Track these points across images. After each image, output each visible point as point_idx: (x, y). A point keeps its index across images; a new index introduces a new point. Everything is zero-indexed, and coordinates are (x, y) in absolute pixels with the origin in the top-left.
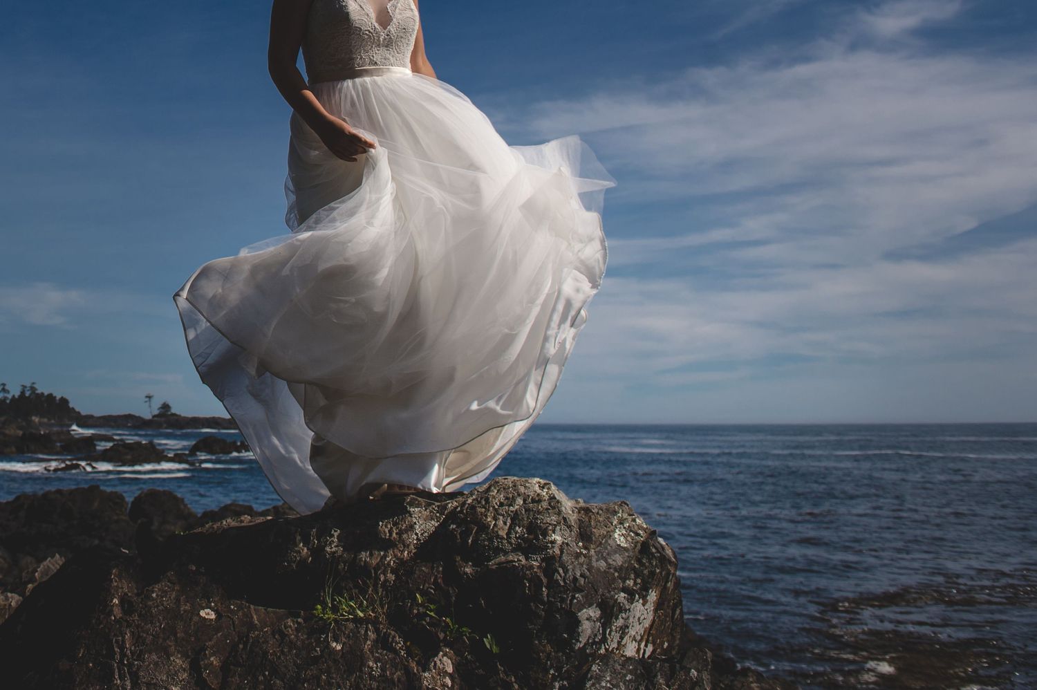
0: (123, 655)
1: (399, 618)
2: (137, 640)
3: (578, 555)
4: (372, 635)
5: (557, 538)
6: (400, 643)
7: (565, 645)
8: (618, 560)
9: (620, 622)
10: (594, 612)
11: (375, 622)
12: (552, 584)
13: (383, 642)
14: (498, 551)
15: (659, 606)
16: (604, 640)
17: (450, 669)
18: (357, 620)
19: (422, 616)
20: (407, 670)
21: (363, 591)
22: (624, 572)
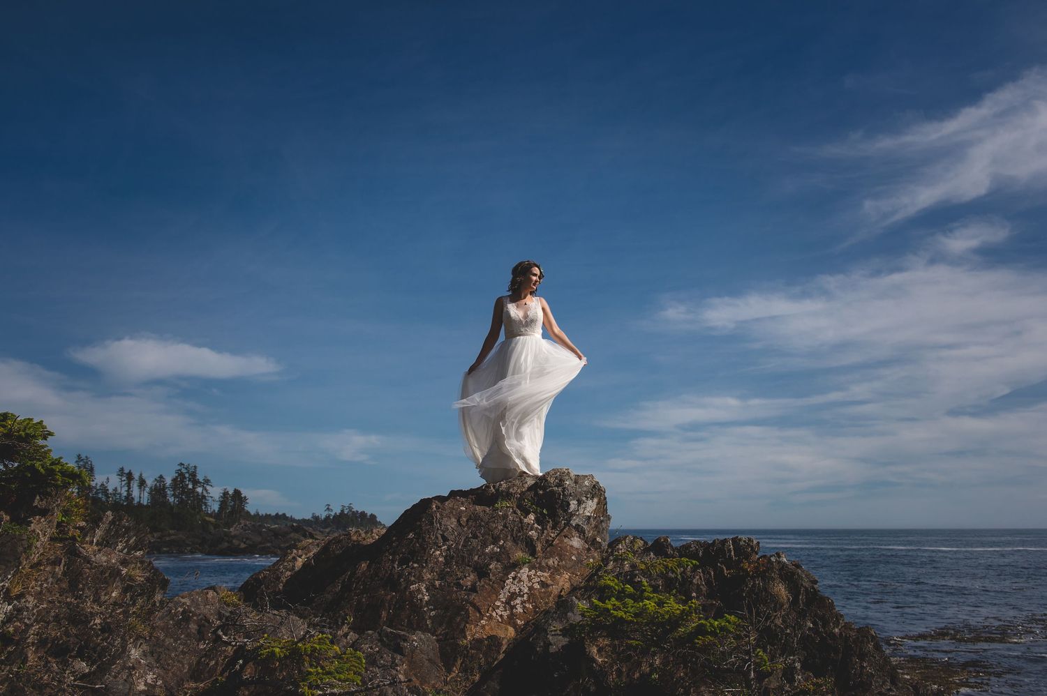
0: (437, 519)
1: (519, 507)
2: (441, 515)
3: (572, 487)
4: (511, 510)
5: (568, 483)
6: (519, 512)
7: (565, 511)
8: (585, 489)
9: (583, 506)
10: (575, 502)
11: (513, 508)
12: (564, 495)
13: (514, 512)
14: (550, 487)
15: (598, 504)
16: (578, 510)
17: (533, 519)
18: (507, 507)
19: (526, 505)
20: (520, 518)
21: (510, 500)
22: (586, 493)
